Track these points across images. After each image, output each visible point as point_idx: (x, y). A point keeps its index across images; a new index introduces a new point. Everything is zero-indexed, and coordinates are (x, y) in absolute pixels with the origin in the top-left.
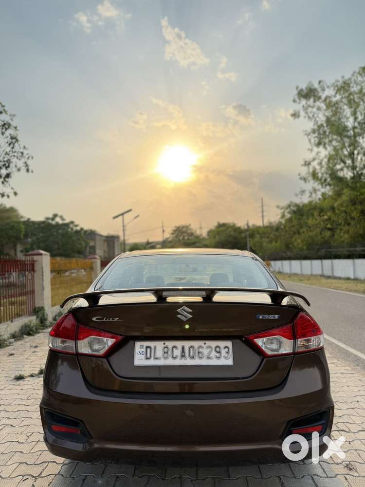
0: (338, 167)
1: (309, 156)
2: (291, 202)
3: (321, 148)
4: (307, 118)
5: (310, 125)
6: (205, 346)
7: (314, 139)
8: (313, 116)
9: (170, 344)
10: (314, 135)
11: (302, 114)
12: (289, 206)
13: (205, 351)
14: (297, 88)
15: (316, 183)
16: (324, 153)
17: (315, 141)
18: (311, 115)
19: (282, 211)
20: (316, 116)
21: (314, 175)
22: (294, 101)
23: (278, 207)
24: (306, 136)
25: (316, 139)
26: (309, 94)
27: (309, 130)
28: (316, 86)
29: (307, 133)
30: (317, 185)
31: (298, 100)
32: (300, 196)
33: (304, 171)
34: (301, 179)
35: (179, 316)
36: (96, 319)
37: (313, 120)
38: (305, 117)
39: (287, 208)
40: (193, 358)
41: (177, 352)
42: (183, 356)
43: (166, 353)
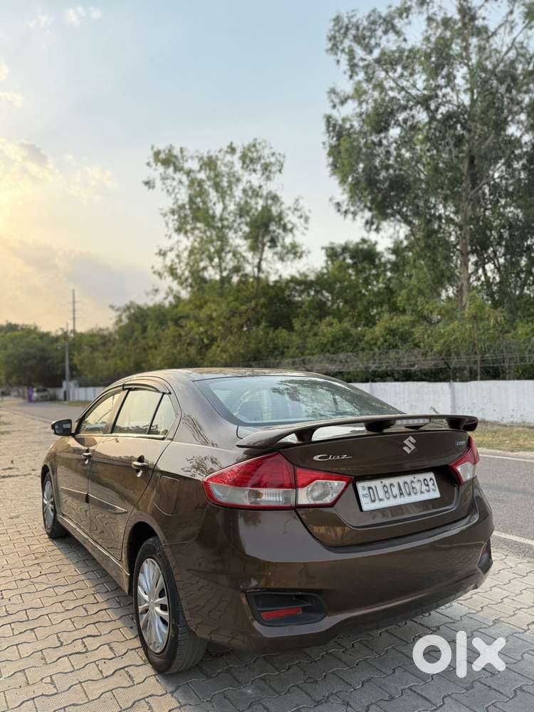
0: (202, 265)
1: (166, 244)
2: (132, 302)
3: (182, 237)
4: (165, 191)
5: (168, 203)
6: (415, 480)
7: (173, 221)
8: (173, 190)
10: (172, 217)
11: (158, 183)
12: (128, 308)
13: (417, 485)
14: (152, 148)
15: (176, 282)
16: (186, 242)
17: (174, 225)
18: (171, 189)
19: (118, 313)
20: (176, 190)
21: (172, 271)
22: (148, 164)
23: (112, 307)
24: (162, 217)
25: (175, 222)
26: (168, 160)
27: (167, 209)
28: (176, 152)
29: (163, 212)
30: (175, 285)
31: (153, 164)
32: (151, 296)
33: (159, 263)
34: (154, 272)
35: (405, 448)
36: (320, 458)
37: (173, 196)
38: (163, 190)
39: (125, 311)
40: (410, 494)
41: (395, 490)
42: (401, 494)
43: (386, 492)
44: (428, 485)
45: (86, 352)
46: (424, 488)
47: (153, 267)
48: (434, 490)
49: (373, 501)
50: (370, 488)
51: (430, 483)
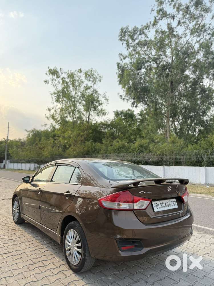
0: (65, 115)
1: (51, 106)
2: (34, 129)
3: (58, 104)
4: (52, 85)
5: (53, 90)
6: (170, 201)
7: (54, 97)
8: (56, 85)
9: (162, 202)
10: (55, 96)
11: (50, 82)
12: (33, 131)
13: (170, 203)
14: (49, 68)
15: (54, 122)
16: (59, 106)
17: (55, 99)
18: (55, 84)
19: (29, 133)
20: (57, 85)
21: (53, 117)
22: (46, 74)
23: (26, 130)
24: (50, 95)
25: (56, 97)
26: (54, 72)
27: (52, 92)
28: (58, 70)
29: (51, 93)
31: (48, 74)
32: (43, 127)
33: (48, 114)
34: (46, 117)
35: (168, 190)
36: (141, 193)
37: (56, 87)
38: (51, 84)
39: (31, 132)
40: (168, 206)
41: (164, 205)
42: (166, 206)
43: (161, 205)
44: (174, 203)
45: (15, 149)
46: (173, 204)
47: (46, 115)
48: (176, 205)
49: (158, 208)
50: (156, 204)
51: (175, 203)
